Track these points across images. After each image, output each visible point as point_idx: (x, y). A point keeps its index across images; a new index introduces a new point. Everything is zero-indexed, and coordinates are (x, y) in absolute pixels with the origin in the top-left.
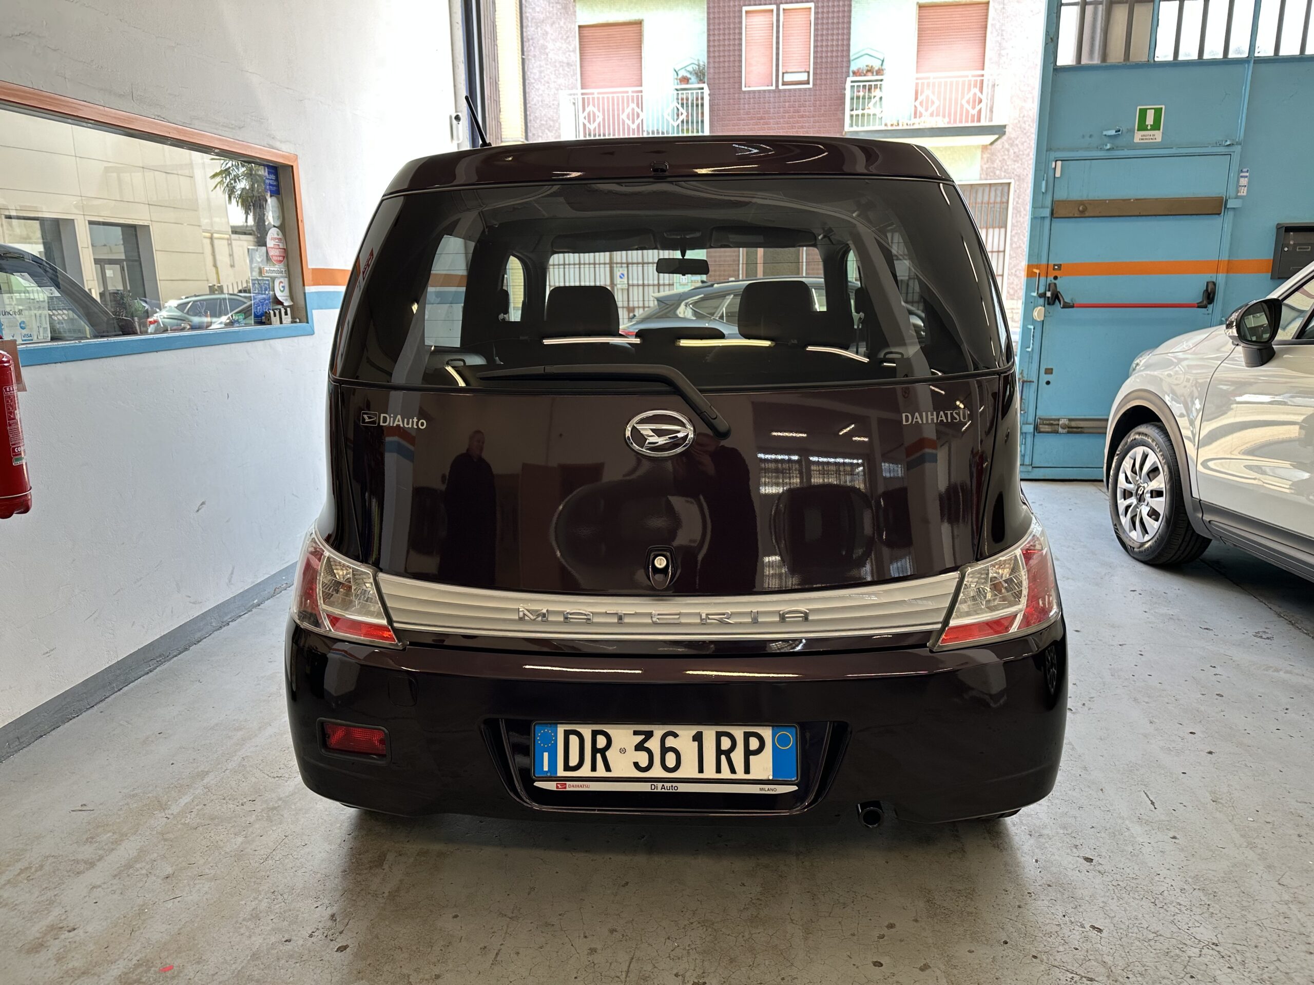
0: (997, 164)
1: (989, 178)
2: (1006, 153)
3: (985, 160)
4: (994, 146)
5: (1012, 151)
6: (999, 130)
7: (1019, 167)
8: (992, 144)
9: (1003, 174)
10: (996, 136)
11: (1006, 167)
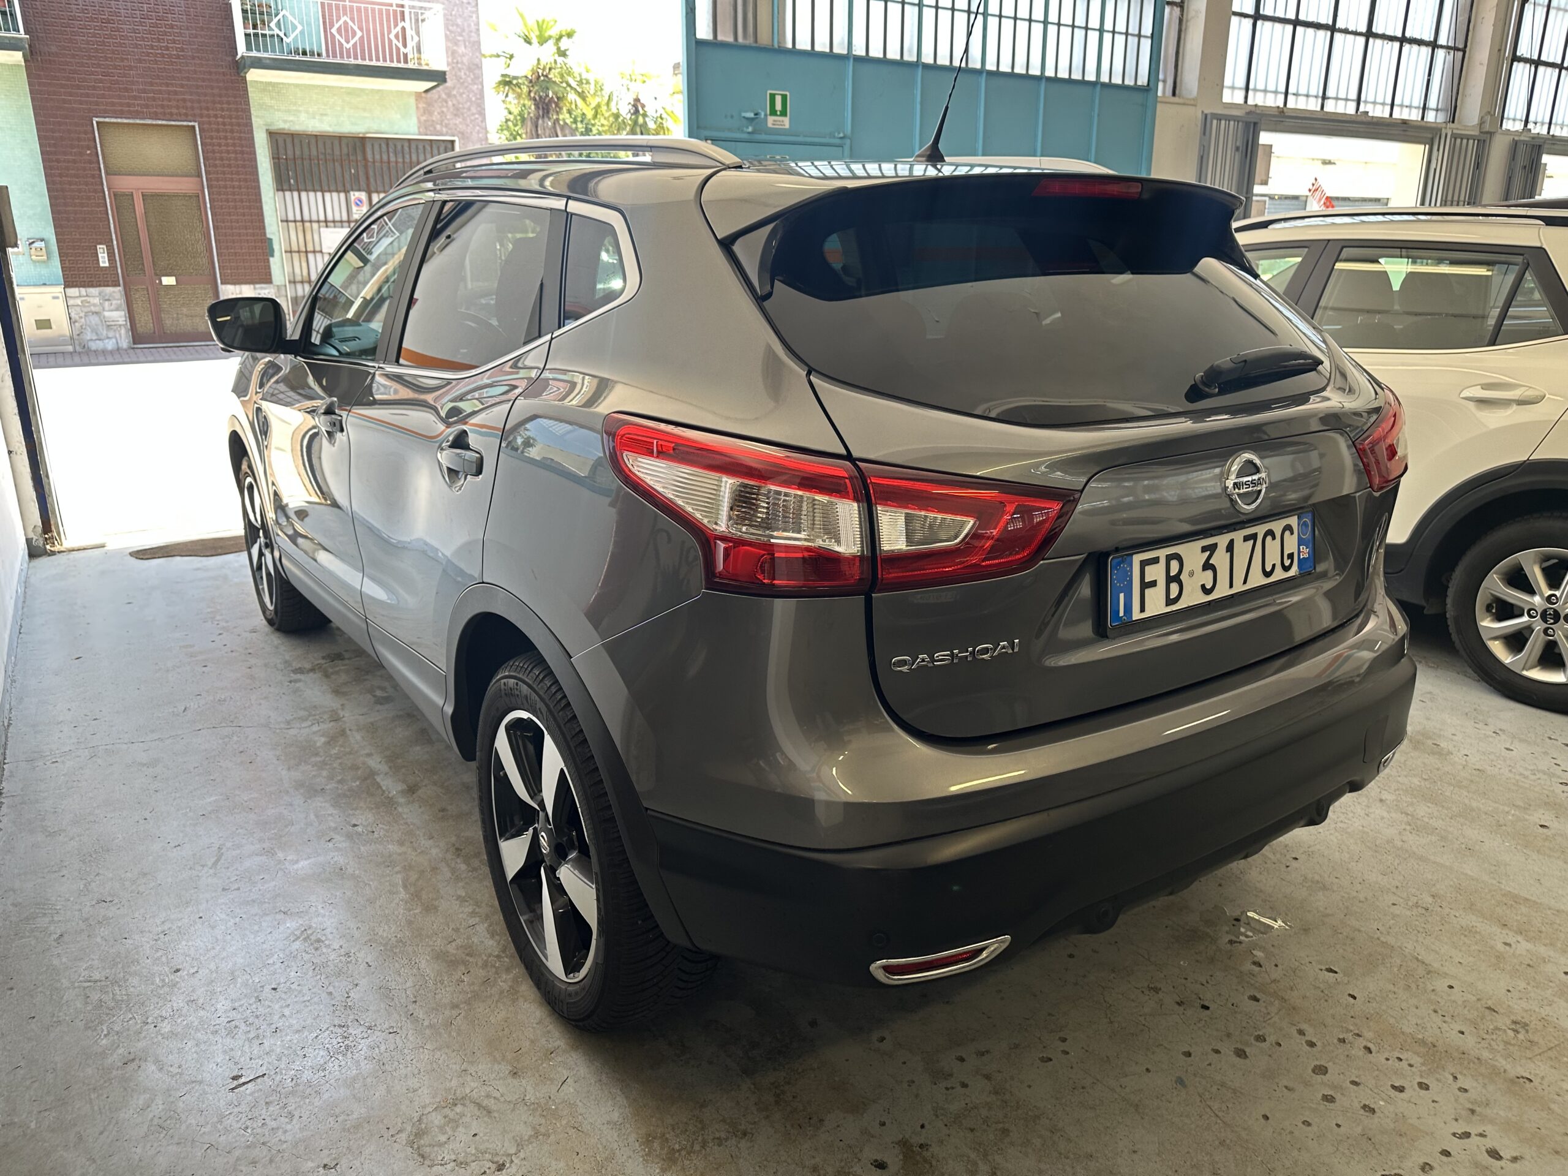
0: (436, 116)
1: (429, 132)
2: (445, 104)
3: (422, 111)
4: (429, 95)
5: (450, 103)
6: (439, 77)
7: (460, 123)
8: (427, 91)
9: (444, 130)
10: (434, 84)
11: (446, 121)
